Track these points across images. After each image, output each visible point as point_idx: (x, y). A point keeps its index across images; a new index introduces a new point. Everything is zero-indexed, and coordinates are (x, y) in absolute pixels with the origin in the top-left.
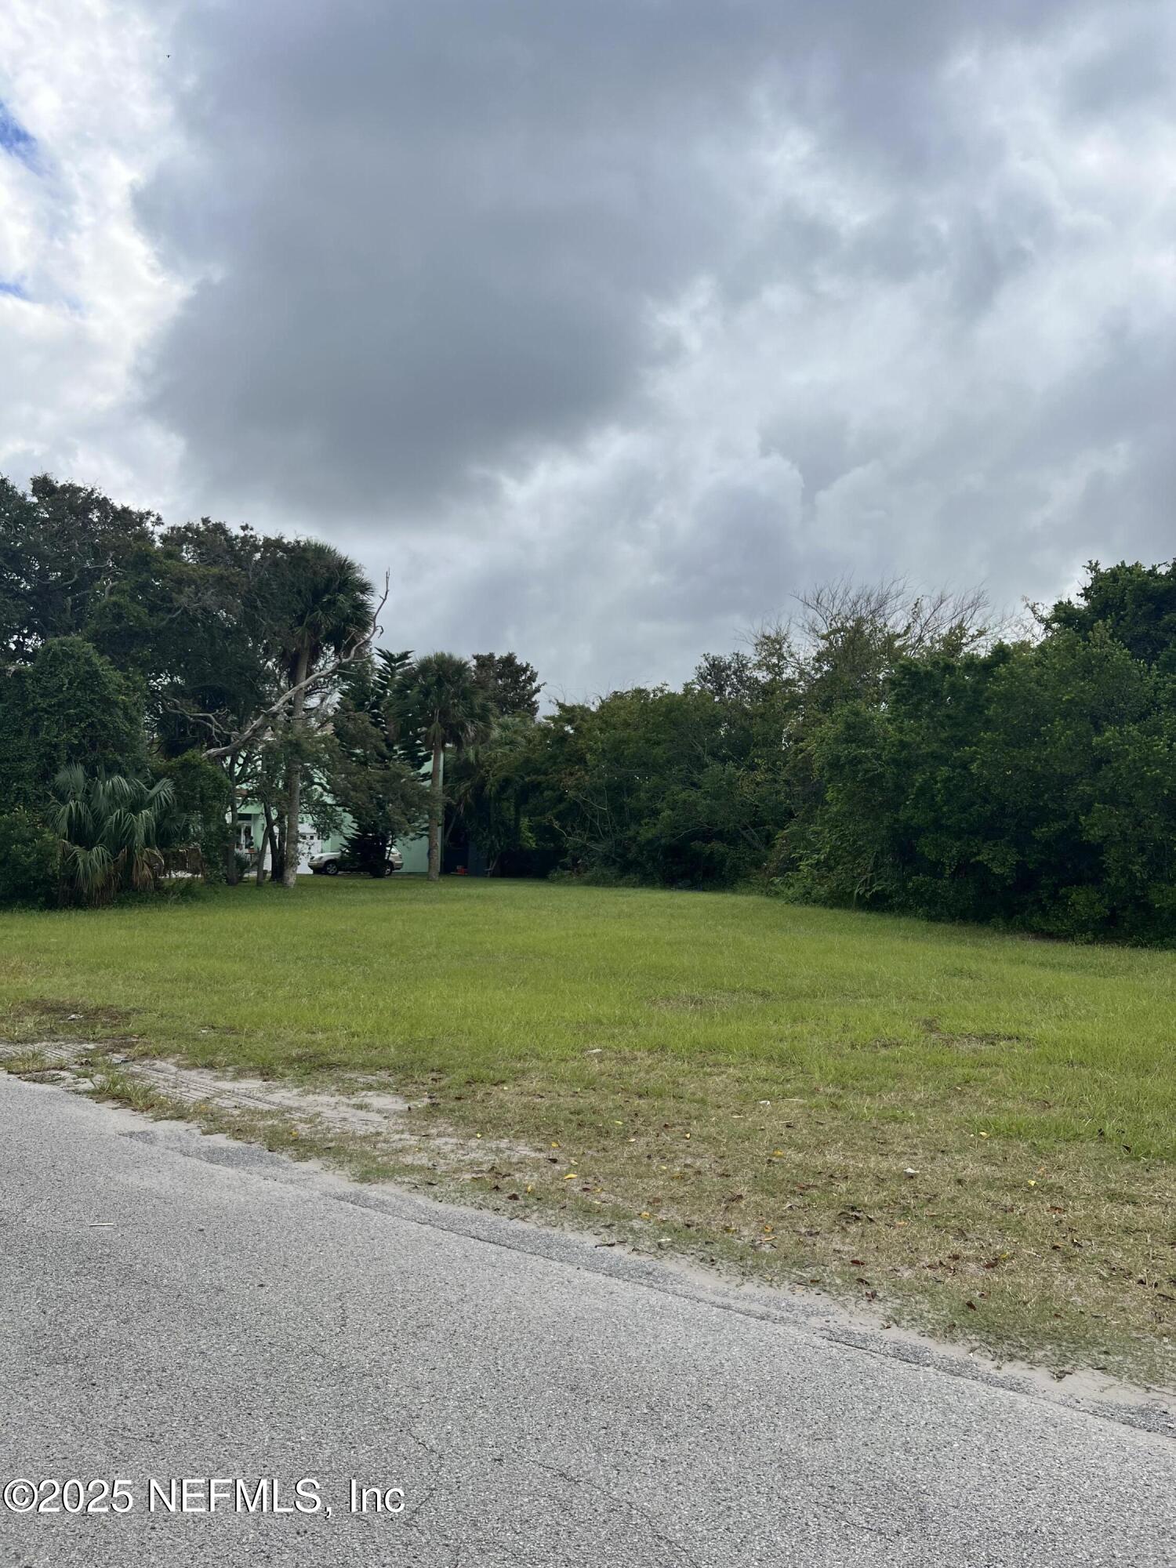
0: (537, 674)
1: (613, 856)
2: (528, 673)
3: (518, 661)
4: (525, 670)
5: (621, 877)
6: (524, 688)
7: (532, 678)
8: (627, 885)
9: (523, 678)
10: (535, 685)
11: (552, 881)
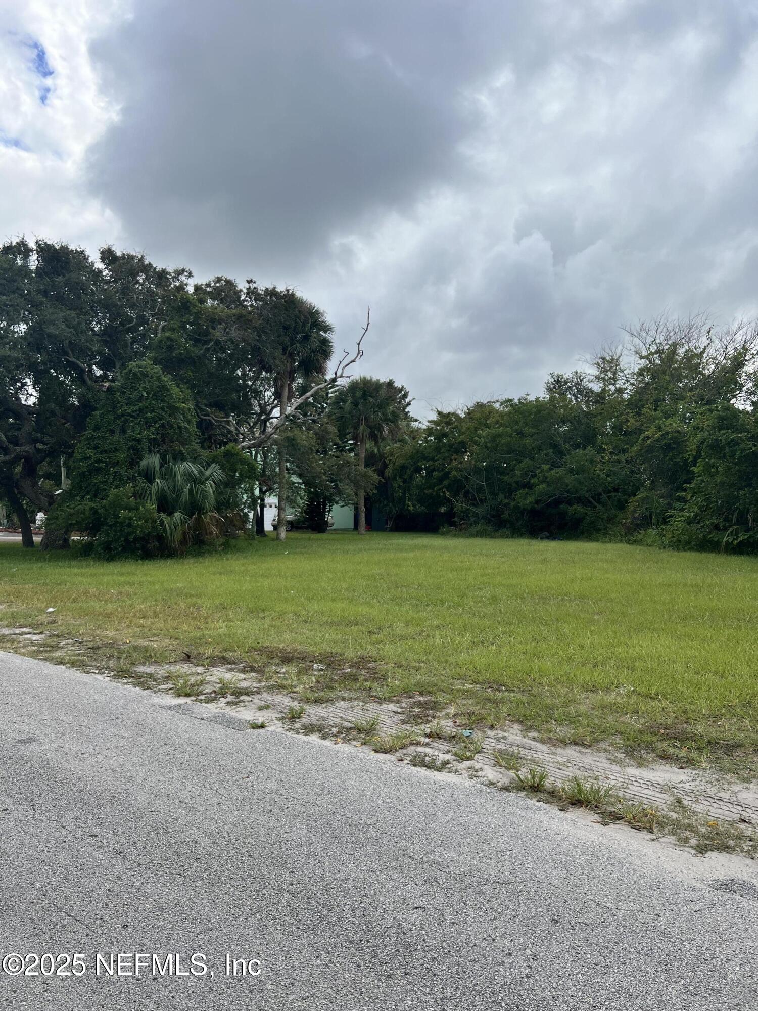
0: (408, 393)
1: (489, 516)
2: (403, 392)
3: (396, 385)
4: (402, 389)
5: (497, 531)
6: (400, 402)
7: (405, 396)
8: (503, 536)
9: (399, 396)
10: (407, 400)
11: (443, 534)
